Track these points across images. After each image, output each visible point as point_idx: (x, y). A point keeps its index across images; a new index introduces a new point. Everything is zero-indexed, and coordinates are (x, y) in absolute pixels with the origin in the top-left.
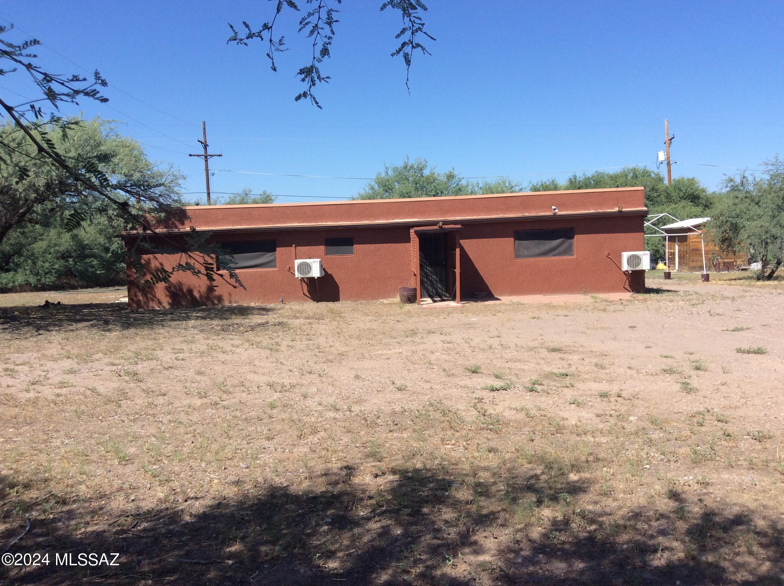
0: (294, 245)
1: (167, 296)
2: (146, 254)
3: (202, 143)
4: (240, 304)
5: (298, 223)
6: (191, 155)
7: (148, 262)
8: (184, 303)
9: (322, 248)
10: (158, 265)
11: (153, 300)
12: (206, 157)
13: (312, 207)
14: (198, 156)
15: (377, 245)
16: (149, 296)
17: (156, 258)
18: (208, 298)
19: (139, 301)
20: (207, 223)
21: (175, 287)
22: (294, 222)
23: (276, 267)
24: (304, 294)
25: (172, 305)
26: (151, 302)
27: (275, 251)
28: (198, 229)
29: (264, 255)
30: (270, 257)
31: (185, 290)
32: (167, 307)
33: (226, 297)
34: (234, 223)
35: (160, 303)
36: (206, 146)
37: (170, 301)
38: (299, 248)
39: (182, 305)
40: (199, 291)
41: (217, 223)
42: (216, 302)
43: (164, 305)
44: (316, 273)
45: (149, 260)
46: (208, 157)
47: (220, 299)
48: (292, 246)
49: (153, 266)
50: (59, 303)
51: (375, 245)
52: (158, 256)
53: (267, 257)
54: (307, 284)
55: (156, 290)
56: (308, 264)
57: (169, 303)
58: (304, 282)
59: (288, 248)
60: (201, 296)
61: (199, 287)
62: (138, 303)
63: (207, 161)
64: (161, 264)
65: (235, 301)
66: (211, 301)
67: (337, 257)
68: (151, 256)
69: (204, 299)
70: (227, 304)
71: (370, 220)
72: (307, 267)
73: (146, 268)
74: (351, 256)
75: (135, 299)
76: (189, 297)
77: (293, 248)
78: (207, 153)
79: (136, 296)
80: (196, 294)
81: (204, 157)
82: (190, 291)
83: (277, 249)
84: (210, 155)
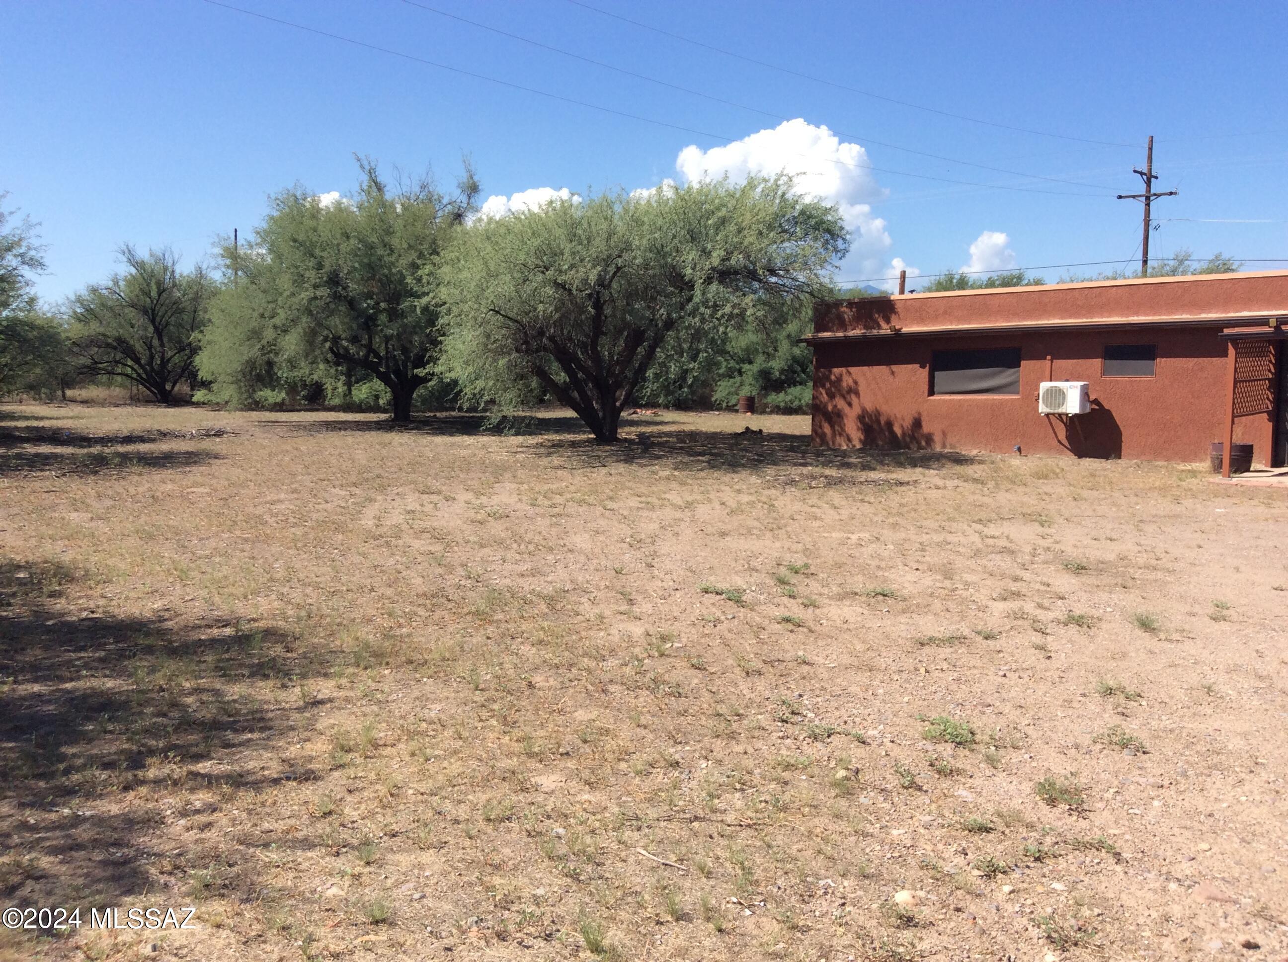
0: (1049, 357)
1: (858, 429)
2: (838, 367)
3: (1142, 174)
4: (958, 450)
5: (1062, 318)
6: (1120, 197)
7: (839, 379)
8: (880, 443)
9: (1097, 362)
10: (851, 382)
11: (840, 435)
12: (1148, 198)
13: (1087, 291)
14: (1134, 197)
15: (1201, 360)
16: (837, 428)
17: (850, 373)
18: (913, 438)
19: (824, 434)
20: (922, 320)
21: (870, 416)
22: (1054, 317)
23: (1018, 393)
24: (1059, 442)
25: (864, 443)
26: (838, 438)
27: (1019, 366)
28: (905, 330)
29: (1001, 372)
30: (1010, 375)
31: (882, 422)
32: (858, 446)
33: (937, 438)
34: (960, 320)
35: (849, 440)
36: (1149, 178)
37: (862, 437)
38: (1058, 363)
39: (877, 446)
40: (902, 426)
41: (935, 319)
42: (923, 443)
43: (854, 443)
44: (1073, 405)
45: (841, 375)
46: (1152, 198)
47: (929, 439)
48: (1045, 359)
49: (844, 384)
50: (761, 431)
51: (1196, 359)
52: (852, 370)
53: (1005, 376)
54: (1065, 424)
55: (846, 421)
56: (1060, 390)
57: (860, 440)
58: (1062, 421)
59: (1040, 362)
60: (904, 434)
61: (903, 420)
62: (823, 437)
63: (1148, 205)
64: (856, 383)
65: (951, 445)
66: (917, 442)
67: (1123, 379)
68: (844, 370)
69: (908, 439)
70: (938, 449)
71: (1190, 313)
72: (1059, 396)
73: (836, 387)
74: (1149, 378)
75: (820, 431)
76: (887, 434)
77: (1047, 363)
78: (1150, 191)
79: (821, 427)
80: (898, 430)
81: (1143, 199)
82: (889, 424)
83: (1023, 363)
84: (1155, 195)
